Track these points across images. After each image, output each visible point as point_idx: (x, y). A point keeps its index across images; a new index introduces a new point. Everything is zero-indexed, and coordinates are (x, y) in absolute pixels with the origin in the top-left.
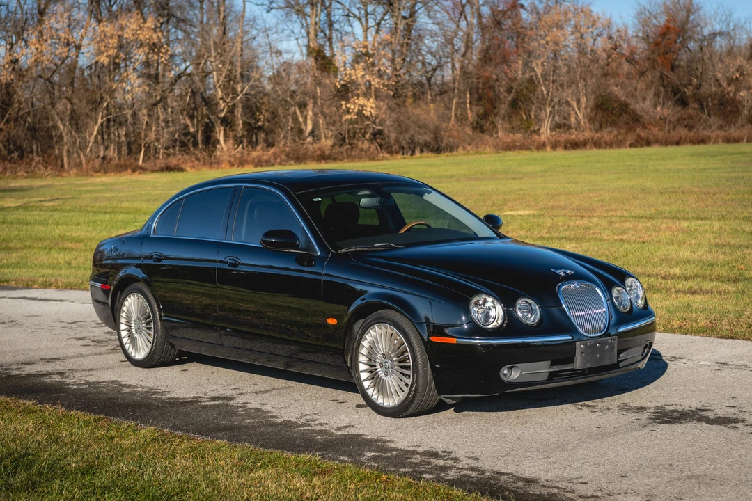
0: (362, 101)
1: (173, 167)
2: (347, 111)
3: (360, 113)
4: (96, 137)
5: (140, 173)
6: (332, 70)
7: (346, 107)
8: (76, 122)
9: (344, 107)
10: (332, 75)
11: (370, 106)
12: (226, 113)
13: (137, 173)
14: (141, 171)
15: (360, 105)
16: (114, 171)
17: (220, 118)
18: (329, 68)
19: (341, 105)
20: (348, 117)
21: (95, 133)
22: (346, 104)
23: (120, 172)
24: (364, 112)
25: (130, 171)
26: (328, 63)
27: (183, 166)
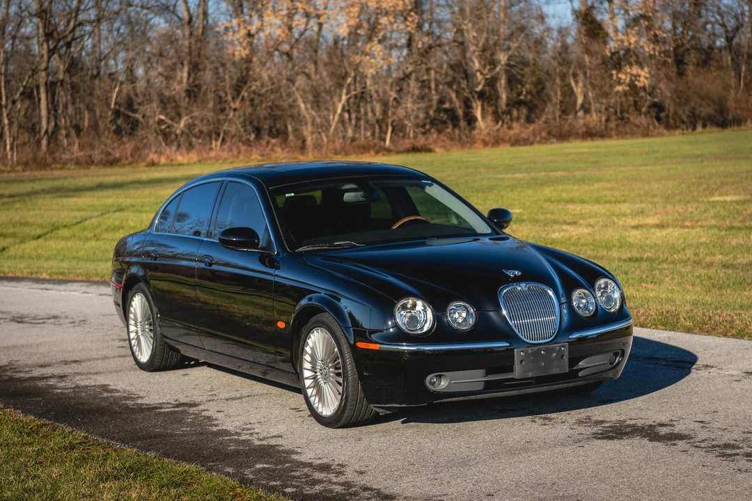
0: (635, 70)
1: (419, 147)
2: (619, 82)
3: (632, 85)
4: (341, 115)
5: (384, 155)
6: (601, 35)
7: (617, 77)
8: (318, 99)
9: (615, 77)
10: (601, 41)
11: (644, 76)
12: (484, 86)
13: (380, 155)
14: (385, 153)
15: (632, 75)
16: (355, 153)
17: (476, 92)
18: (598, 34)
19: (612, 75)
20: (619, 88)
21: (339, 111)
22: (617, 74)
23: (362, 153)
24: (637, 83)
25: (372, 153)
26: (596, 28)
27: (432, 147)
